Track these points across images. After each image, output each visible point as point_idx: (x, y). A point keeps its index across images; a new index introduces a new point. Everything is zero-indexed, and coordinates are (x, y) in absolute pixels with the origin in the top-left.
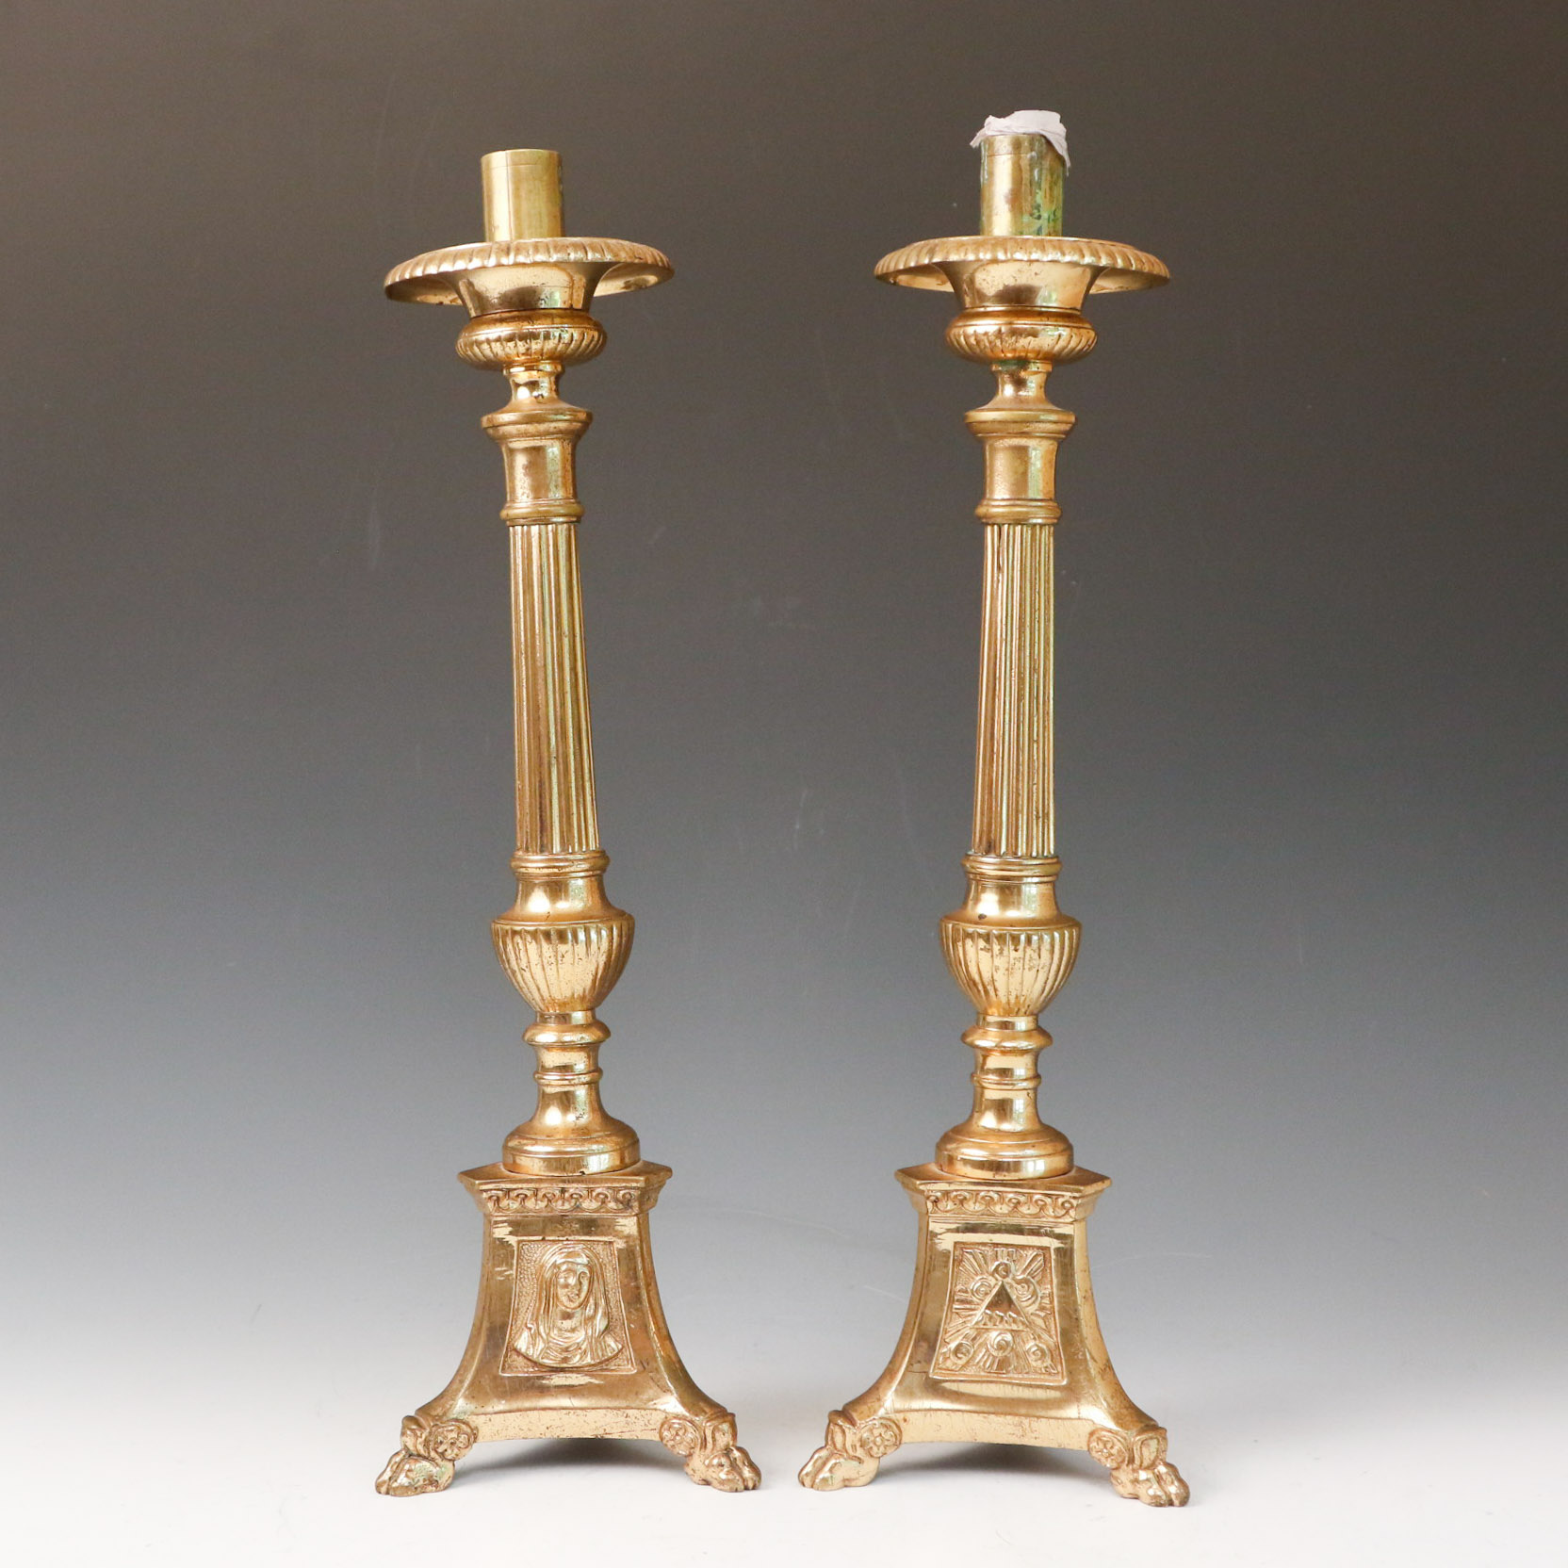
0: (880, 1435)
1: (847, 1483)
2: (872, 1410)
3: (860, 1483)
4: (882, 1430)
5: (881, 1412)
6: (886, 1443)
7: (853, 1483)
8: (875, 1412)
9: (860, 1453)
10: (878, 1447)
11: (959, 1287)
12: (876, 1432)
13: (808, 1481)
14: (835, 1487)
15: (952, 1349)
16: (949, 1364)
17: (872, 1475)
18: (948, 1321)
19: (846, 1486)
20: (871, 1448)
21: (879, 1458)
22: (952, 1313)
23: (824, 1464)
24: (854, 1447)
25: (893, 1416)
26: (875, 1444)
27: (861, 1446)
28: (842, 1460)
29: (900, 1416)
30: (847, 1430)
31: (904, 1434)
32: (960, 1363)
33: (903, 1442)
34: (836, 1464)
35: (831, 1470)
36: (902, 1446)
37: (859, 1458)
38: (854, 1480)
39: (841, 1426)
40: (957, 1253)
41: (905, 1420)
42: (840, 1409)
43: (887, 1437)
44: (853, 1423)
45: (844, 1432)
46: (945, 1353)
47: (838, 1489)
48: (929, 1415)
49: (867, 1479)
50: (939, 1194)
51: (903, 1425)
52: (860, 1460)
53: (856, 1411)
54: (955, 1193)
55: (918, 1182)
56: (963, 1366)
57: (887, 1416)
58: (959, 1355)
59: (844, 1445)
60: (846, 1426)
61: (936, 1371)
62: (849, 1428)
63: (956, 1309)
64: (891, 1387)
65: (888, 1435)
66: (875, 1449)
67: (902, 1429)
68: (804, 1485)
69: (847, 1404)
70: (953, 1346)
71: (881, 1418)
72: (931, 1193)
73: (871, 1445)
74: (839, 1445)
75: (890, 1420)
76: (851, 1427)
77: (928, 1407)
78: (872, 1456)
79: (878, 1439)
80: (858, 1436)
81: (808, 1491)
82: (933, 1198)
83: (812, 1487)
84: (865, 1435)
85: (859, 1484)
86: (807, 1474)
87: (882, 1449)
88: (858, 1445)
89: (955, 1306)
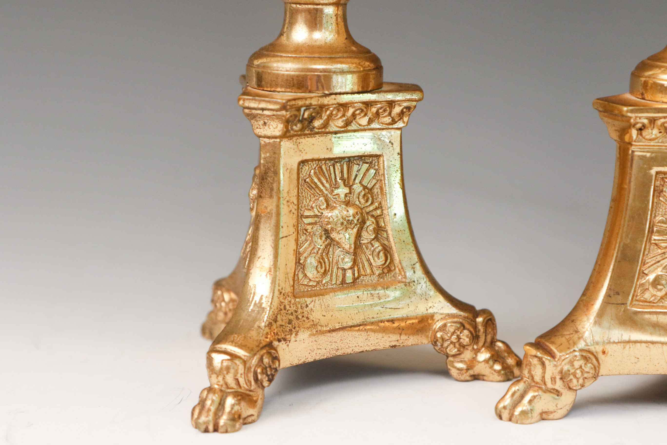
0: (581, 367)
1: (544, 416)
2: (571, 342)
3: (557, 415)
4: (582, 362)
5: (581, 345)
6: (586, 375)
7: (551, 416)
8: (575, 344)
9: (559, 385)
10: (578, 379)
11: (659, 218)
12: (577, 364)
13: (505, 415)
14: (533, 420)
15: (651, 280)
16: (647, 296)
17: (568, 408)
18: (646, 253)
19: (543, 419)
20: (571, 380)
21: (576, 390)
22: (651, 244)
23: (522, 397)
24: (553, 379)
25: (592, 349)
26: (575, 376)
27: (561, 379)
28: (540, 393)
29: (599, 349)
30: (547, 363)
31: (601, 367)
32: (660, 294)
33: (600, 374)
34: (534, 397)
35: (530, 402)
36: (599, 378)
37: (557, 391)
38: (552, 412)
39: (540, 359)
40: (658, 183)
41: (604, 352)
42: (533, 341)
43: (587, 370)
44: (553, 356)
45: (543, 364)
46: (642, 285)
47: (537, 422)
48: (628, 347)
49: (564, 412)
50: (646, 121)
51: (601, 356)
52: (558, 393)
53: (553, 343)
54: (663, 120)
55: (625, 109)
56: (662, 298)
57: (587, 348)
58: (659, 287)
59: (543, 377)
60: (546, 358)
61: (634, 303)
62: (550, 361)
63: (655, 240)
64: (588, 319)
65: (588, 368)
66: (575, 381)
67: (600, 361)
68: (501, 418)
69: (542, 337)
70: (651, 277)
71: (581, 350)
72: (638, 120)
73: (571, 377)
74: (538, 378)
75: (589, 352)
76: (552, 359)
77: (627, 339)
78: (570, 388)
79: (578, 372)
80: (559, 369)
81: (505, 424)
82: (639, 126)
83: (510, 420)
84: (566, 368)
85: (555, 417)
86: (505, 408)
87: (581, 381)
88: (558, 377)
89: (654, 237)
